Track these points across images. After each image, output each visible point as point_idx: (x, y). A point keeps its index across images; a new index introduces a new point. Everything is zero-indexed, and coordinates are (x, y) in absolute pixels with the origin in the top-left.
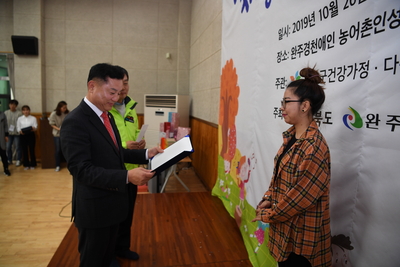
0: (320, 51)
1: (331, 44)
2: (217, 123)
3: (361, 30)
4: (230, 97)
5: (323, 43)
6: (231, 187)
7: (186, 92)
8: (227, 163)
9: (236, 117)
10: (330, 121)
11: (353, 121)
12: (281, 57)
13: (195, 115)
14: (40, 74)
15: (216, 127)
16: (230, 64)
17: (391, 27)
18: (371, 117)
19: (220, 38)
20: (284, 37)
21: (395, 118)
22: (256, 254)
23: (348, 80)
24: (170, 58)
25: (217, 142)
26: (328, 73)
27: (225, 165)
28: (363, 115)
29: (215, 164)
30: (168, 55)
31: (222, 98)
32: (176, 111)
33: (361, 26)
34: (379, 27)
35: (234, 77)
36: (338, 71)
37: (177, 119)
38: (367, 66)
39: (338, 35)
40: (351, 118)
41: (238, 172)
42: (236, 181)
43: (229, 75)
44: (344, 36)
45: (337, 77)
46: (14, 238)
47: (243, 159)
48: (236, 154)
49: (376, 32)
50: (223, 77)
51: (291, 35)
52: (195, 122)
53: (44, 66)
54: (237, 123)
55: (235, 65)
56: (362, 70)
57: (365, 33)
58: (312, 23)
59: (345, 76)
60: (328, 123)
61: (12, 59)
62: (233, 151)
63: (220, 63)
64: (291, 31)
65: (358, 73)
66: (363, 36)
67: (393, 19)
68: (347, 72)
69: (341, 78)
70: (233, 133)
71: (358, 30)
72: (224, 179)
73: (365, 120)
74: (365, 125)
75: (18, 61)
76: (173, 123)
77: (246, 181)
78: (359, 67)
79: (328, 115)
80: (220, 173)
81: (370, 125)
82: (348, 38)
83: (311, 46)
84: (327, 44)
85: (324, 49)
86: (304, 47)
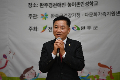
0: (58, 7)
1: (64, 6)
3: (76, 4)
5: (60, 5)
12: (32, 5)
17: (86, 6)
18: (82, 27)
21: (89, 27)
34: (83, 5)
36: (68, 15)
38: (80, 14)
39: (67, 4)
40: (75, 28)
44: (69, 5)
49: (82, 6)
56: (78, 15)
57: (78, 6)
59: (72, 16)
65: (76, 16)
67: (86, 4)
69: (70, 17)
71: (75, 4)
73: (80, 28)
74: (81, 29)
78: (76, 14)
82: (71, 6)
83: (53, 5)
84: (62, 6)
85: (61, 7)
86: (49, 4)
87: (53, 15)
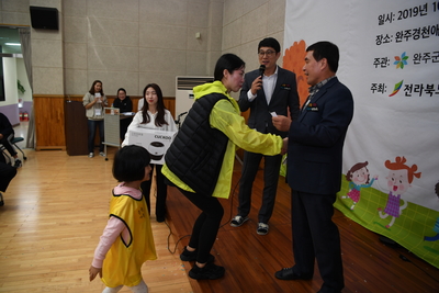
0: (433, 36)
5: (437, 30)
12: (379, 40)
14: (61, 51)
16: (299, 46)
19: (282, 19)
20: (386, 23)
24: (200, 38)
30: (198, 35)
43: (299, 56)
50: (288, 58)
51: (396, 21)
53: (63, 42)
58: (424, 12)
61: (28, 33)
64: (395, 18)
75: (35, 35)
83: (422, 32)
86: (412, 32)
87: (417, 58)
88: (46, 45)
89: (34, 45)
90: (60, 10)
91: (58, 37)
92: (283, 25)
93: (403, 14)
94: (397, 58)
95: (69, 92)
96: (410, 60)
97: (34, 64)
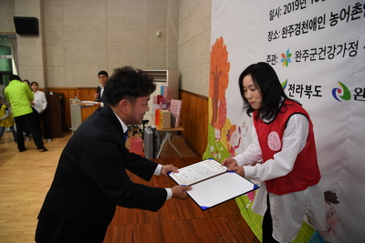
0: (310, 31)
1: (322, 25)
2: (207, 95)
3: (351, 13)
4: (221, 72)
5: (314, 24)
6: (222, 152)
7: (175, 67)
8: (217, 132)
9: (227, 91)
10: (319, 94)
11: (342, 94)
12: (272, 36)
13: (184, 88)
14: (41, 52)
15: (207, 99)
16: (220, 42)
18: (359, 90)
19: (209, 18)
20: (275, 18)
22: (247, 209)
23: (338, 58)
24: (160, 36)
25: (207, 113)
26: (319, 51)
27: (215, 133)
28: (351, 89)
29: (206, 133)
30: (158, 33)
31: (212, 73)
32: (166, 84)
33: (351, 9)
35: (225, 54)
36: (328, 50)
37: (169, 92)
38: (357, 45)
39: (328, 17)
40: (340, 91)
41: (229, 138)
42: (226, 147)
43: (219, 52)
44: (334, 18)
45: (327, 55)
46: (31, 199)
47: (234, 127)
48: (227, 123)
50: (213, 54)
51: (282, 16)
52: (184, 94)
53: (44, 44)
54: (226, 96)
55: (225, 43)
56: (352, 49)
57: (355, 16)
58: (303, 5)
59: (335, 54)
60: (317, 95)
61: (15, 38)
62: (223, 121)
63: (209, 41)
64: (282, 12)
65: (347, 52)
66: (353, 19)
68: (337, 51)
69: (331, 56)
70: (224, 105)
71: (348, 13)
72: (215, 146)
73: (353, 93)
74: (353, 98)
75: (21, 40)
76: (165, 96)
77: (237, 147)
78: (348, 46)
79: (318, 89)
80: (210, 140)
81: (358, 98)
82: (339, 20)
83: (302, 27)
84: (318, 24)
85: (315, 29)
86: (294, 27)
87: (298, 55)
88: (29, 48)
89: (20, 48)
90: (39, 18)
91: (38, 40)
92: (210, 22)
93: (288, 8)
94: (283, 55)
95: (50, 85)
96: (293, 58)
97: (20, 63)
